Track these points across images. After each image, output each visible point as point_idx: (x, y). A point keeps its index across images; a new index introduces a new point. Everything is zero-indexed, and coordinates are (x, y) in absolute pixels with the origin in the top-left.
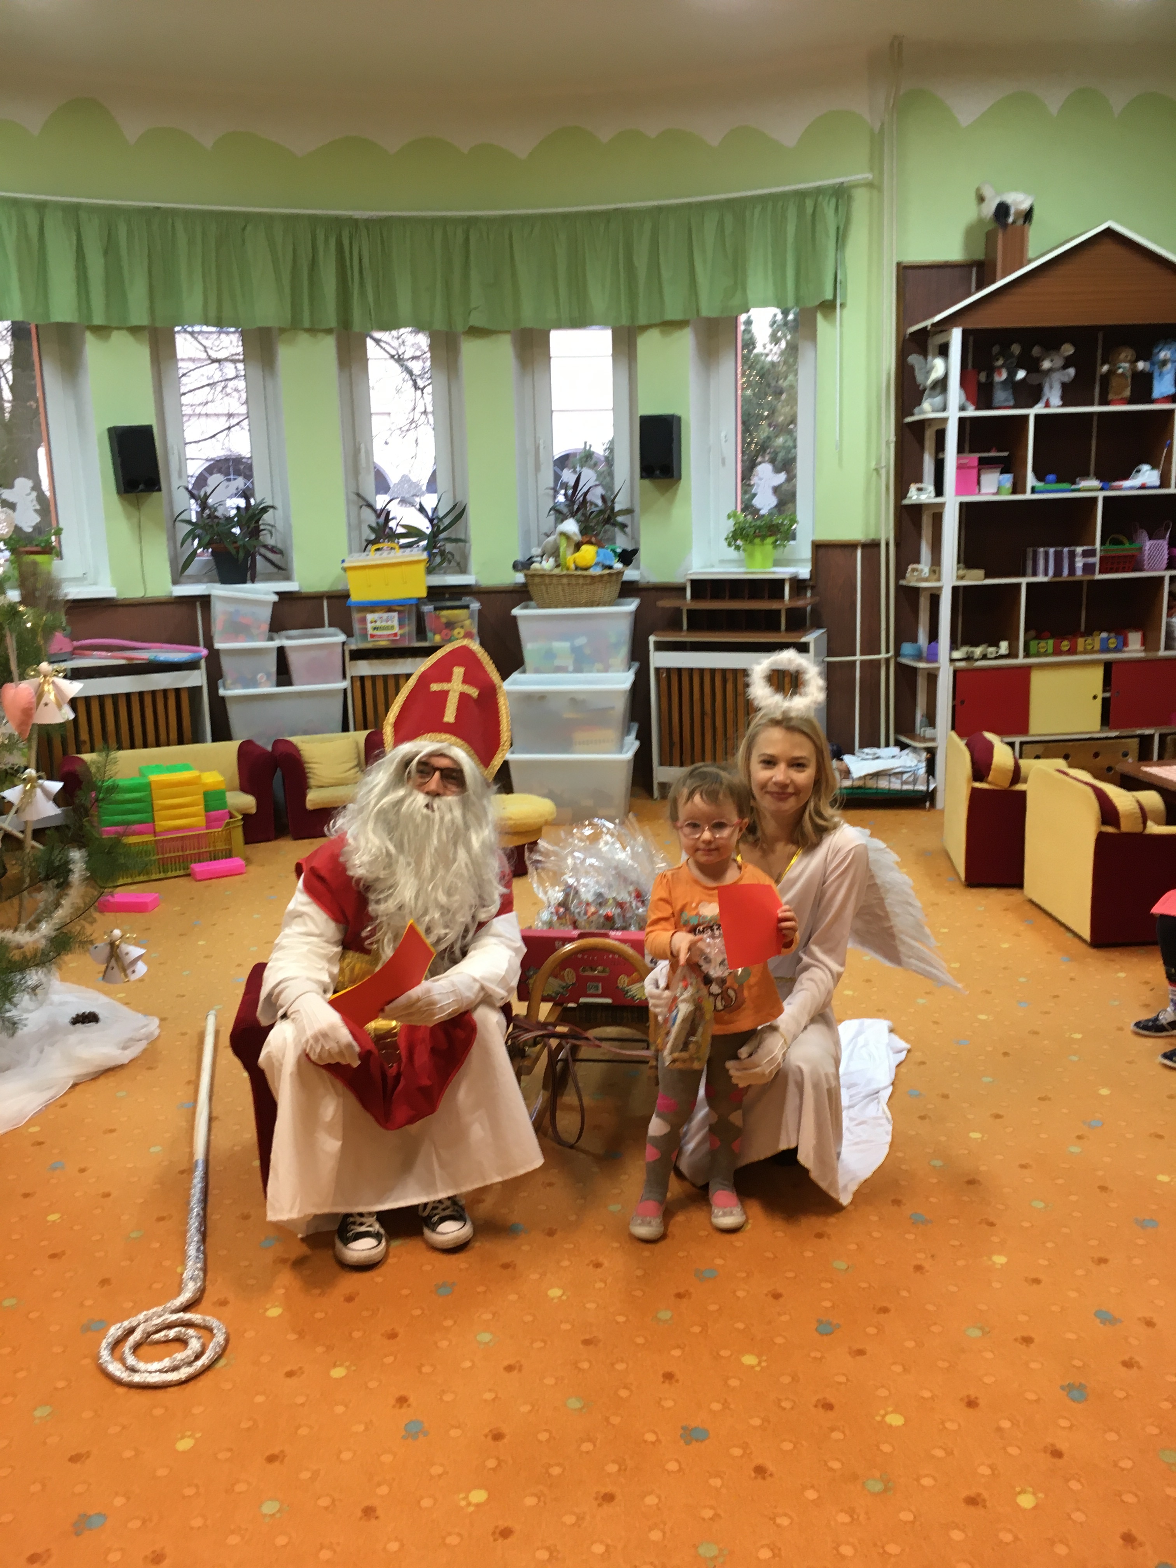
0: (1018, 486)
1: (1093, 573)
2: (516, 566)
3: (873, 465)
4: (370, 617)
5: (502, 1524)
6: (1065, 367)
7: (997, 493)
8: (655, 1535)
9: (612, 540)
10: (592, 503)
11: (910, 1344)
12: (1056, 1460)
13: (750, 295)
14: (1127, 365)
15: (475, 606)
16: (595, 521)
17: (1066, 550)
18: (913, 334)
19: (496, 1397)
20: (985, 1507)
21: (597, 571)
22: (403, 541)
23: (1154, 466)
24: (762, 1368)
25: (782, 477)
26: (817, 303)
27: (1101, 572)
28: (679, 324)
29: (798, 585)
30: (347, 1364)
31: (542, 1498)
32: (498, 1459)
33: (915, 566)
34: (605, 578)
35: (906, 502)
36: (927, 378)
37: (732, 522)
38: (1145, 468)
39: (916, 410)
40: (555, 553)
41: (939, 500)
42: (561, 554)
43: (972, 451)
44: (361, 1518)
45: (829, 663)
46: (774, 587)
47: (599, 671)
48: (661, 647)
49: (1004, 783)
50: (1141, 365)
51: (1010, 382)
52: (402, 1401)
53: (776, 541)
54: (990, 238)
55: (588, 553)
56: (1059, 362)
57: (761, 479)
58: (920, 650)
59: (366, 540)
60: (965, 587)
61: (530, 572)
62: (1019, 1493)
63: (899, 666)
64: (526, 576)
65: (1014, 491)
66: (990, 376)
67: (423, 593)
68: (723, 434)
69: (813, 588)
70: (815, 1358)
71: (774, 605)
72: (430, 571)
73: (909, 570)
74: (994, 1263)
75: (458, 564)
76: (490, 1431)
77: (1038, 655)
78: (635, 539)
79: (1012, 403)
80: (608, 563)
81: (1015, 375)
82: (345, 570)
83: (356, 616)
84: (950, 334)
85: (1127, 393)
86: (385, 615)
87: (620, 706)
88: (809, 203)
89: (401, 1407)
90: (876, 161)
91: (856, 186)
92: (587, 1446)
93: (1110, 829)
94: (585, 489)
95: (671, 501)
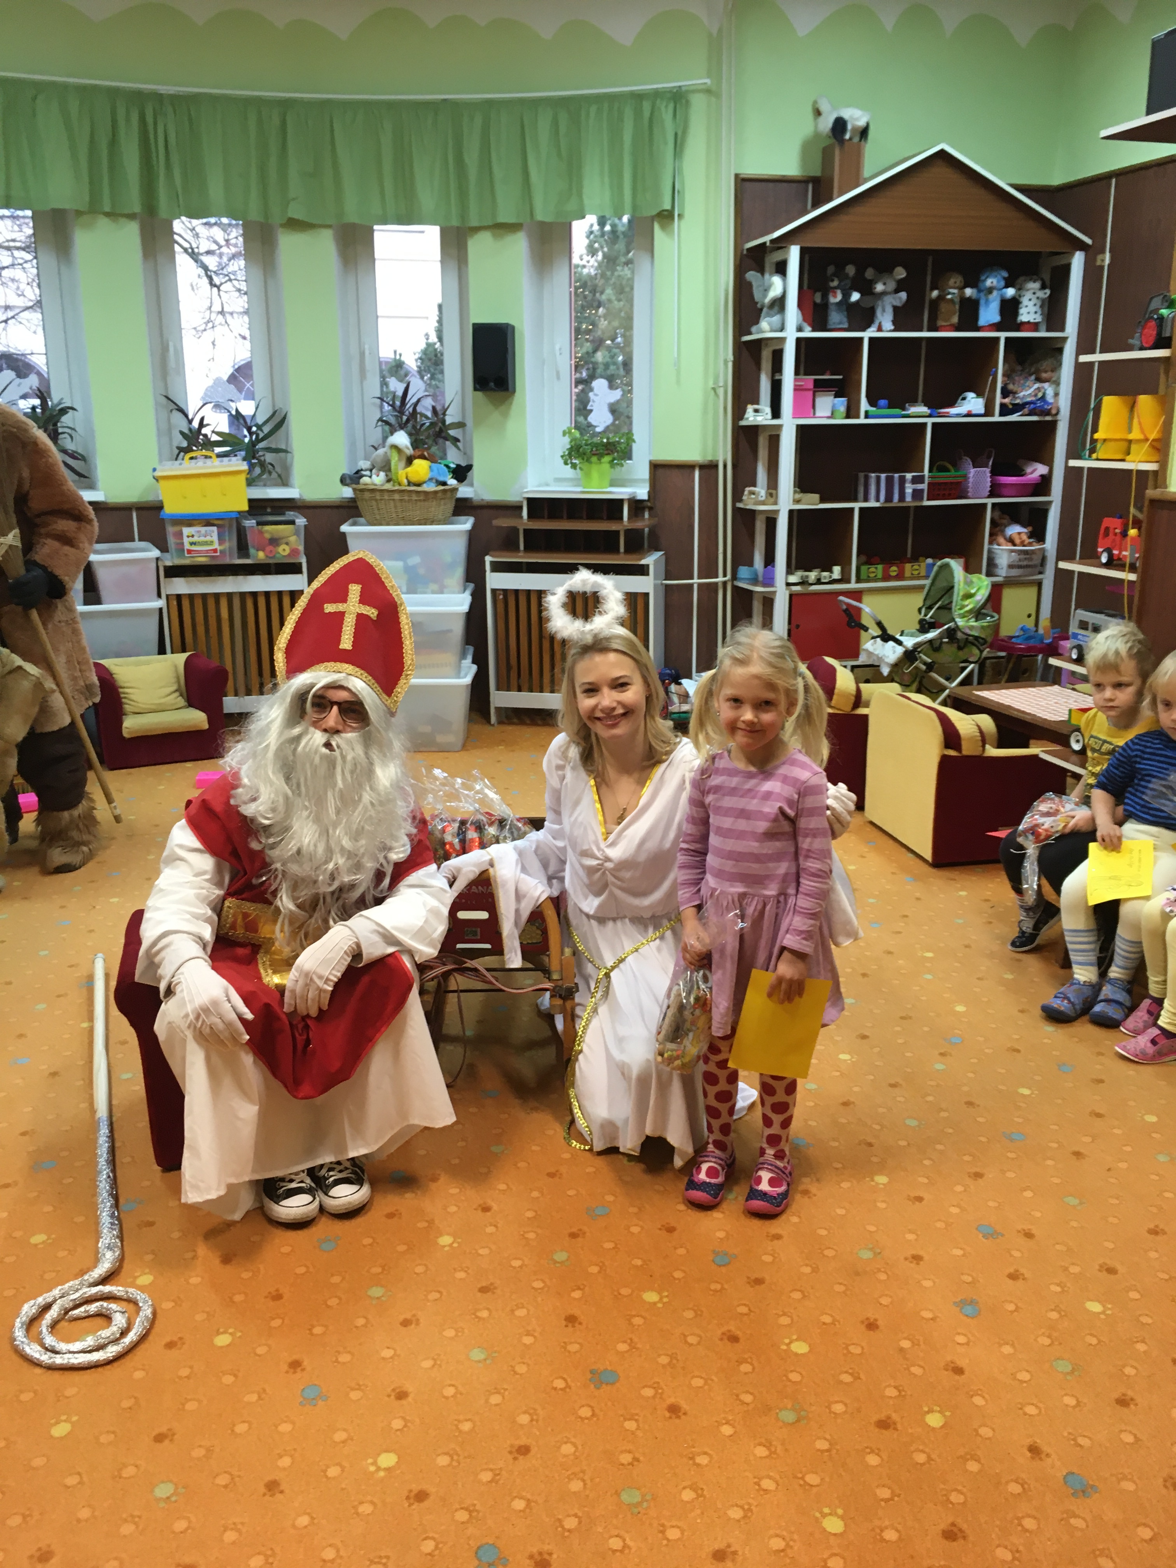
0: (852, 411)
1: (922, 499)
2: (343, 481)
3: (711, 384)
4: (186, 531)
5: (416, 1488)
6: (897, 291)
7: (832, 417)
8: (576, 1486)
9: (444, 456)
10: (422, 415)
11: (807, 1270)
12: (957, 1377)
13: (586, 201)
14: (956, 291)
15: (301, 521)
16: (426, 434)
17: (896, 475)
18: (750, 250)
19: (395, 1354)
20: (896, 1429)
21: (431, 487)
22: (218, 450)
23: (979, 394)
24: (664, 1303)
25: (617, 395)
26: (654, 213)
27: (928, 499)
28: (512, 228)
29: (637, 506)
30: (231, 1330)
31: (455, 1457)
32: (403, 1418)
33: (752, 488)
34: (440, 495)
35: (743, 423)
36: (765, 296)
37: (567, 439)
38: (971, 395)
39: (754, 329)
40: (386, 467)
41: (776, 422)
42: (393, 467)
43: (806, 374)
44: (264, 1495)
45: (667, 586)
46: (612, 507)
47: (433, 592)
48: (498, 567)
49: (847, 708)
50: (968, 292)
51: (845, 304)
52: (295, 1365)
53: (614, 459)
54: (827, 155)
55: (421, 468)
56: (892, 285)
57: (596, 395)
58: (756, 574)
59: (178, 448)
60: (799, 511)
61: (361, 487)
62: (928, 1412)
63: (736, 590)
64: (354, 490)
65: (848, 416)
66: (825, 297)
67: (245, 507)
68: (557, 347)
69: (651, 509)
70: (715, 1291)
71: (613, 526)
72: (250, 483)
73: (746, 493)
74: (877, 1184)
75: (279, 476)
76: (394, 1390)
77: (868, 580)
78: (467, 453)
79: (846, 326)
80: (441, 479)
81: (850, 296)
82: (157, 479)
83: (170, 530)
84: (788, 252)
85: (955, 320)
86: (203, 530)
87: (458, 628)
88: (646, 106)
89: (295, 1372)
90: (715, 67)
91: (694, 91)
92: (495, 1399)
93: (952, 753)
94: (414, 400)
95: (506, 415)
